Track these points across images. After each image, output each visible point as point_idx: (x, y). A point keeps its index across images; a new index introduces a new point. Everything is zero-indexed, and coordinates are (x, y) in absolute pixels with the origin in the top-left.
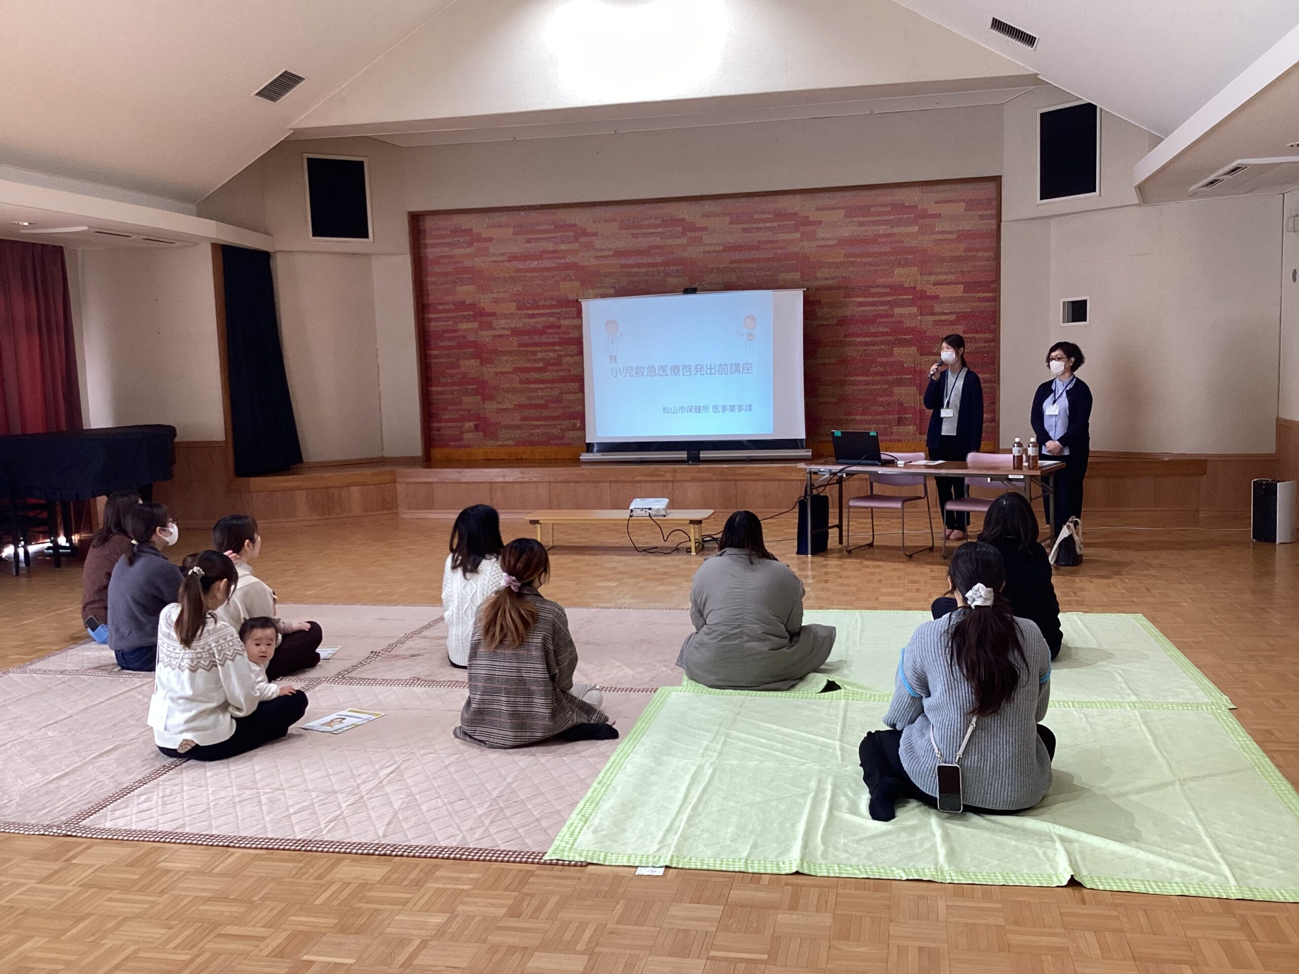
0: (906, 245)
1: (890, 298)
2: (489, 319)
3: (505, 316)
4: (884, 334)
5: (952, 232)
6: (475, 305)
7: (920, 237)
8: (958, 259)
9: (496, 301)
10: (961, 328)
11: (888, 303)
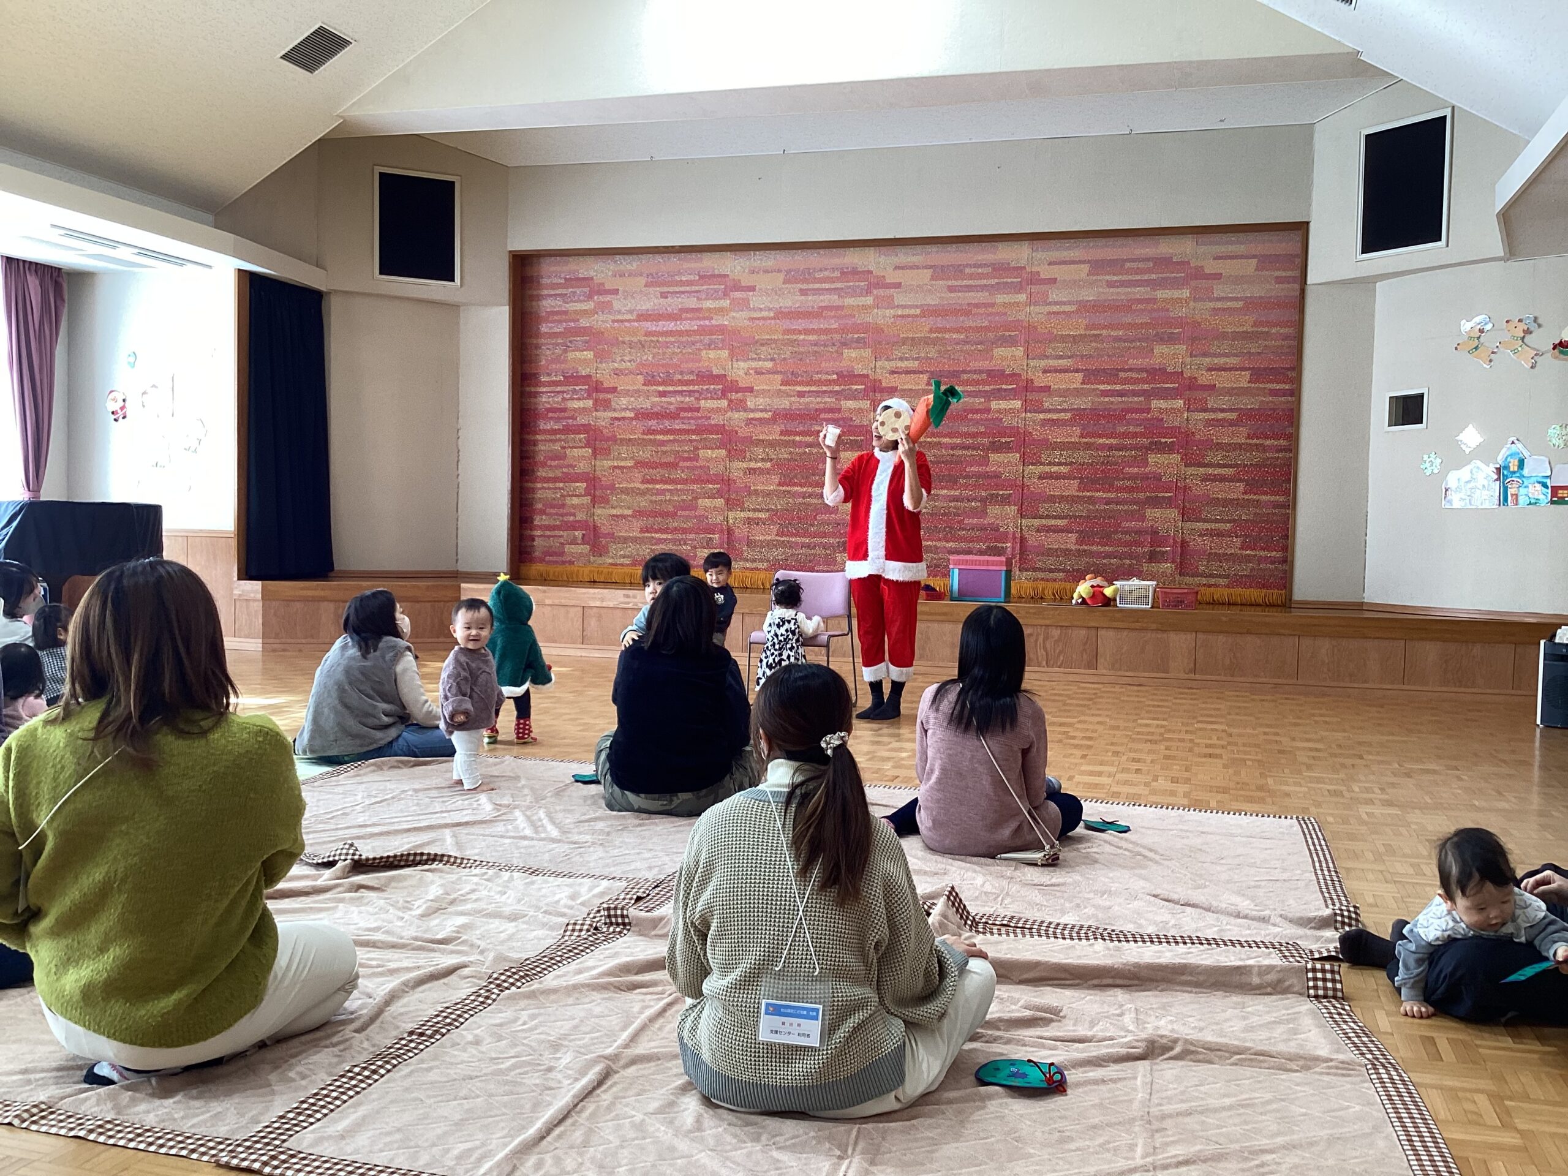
0: (1172, 314)
1: (1146, 387)
2: (609, 396)
3: (627, 393)
4: (1135, 435)
5: (1236, 299)
6: (589, 376)
7: (1192, 304)
8: (1245, 336)
9: (617, 373)
10: (1244, 430)
11: (1143, 393)
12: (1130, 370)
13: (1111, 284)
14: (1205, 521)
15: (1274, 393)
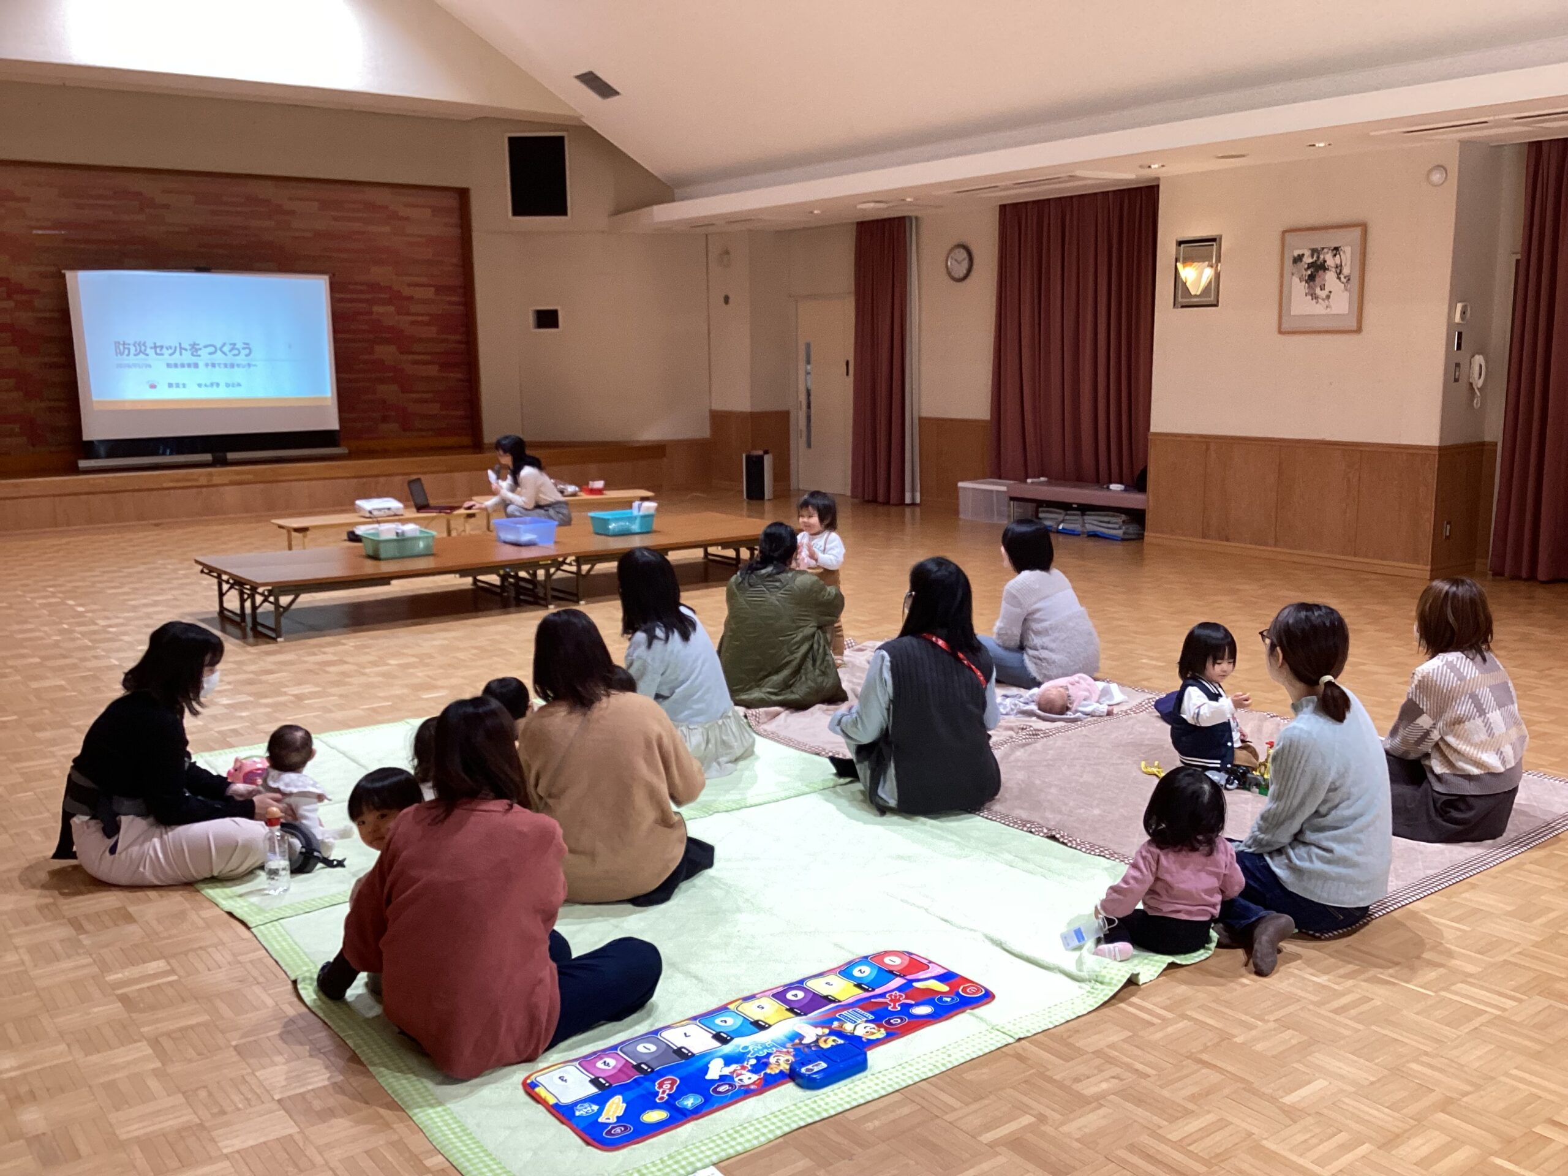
0: (380, 244)
1: (367, 296)
4: (365, 331)
5: (420, 236)
7: (392, 238)
8: (429, 263)
10: (434, 329)
11: (367, 301)
12: (356, 284)
13: (335, 219)
14: (417, 392)
15: (450, 303)
